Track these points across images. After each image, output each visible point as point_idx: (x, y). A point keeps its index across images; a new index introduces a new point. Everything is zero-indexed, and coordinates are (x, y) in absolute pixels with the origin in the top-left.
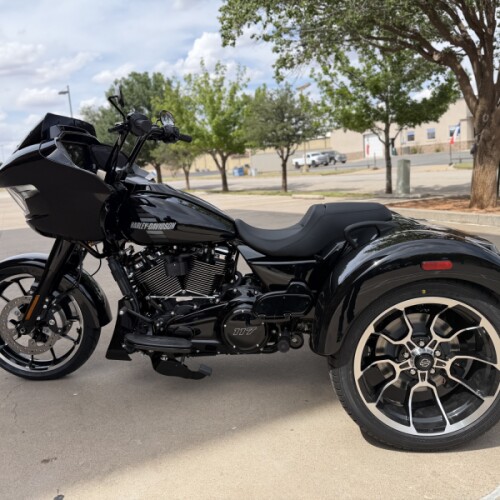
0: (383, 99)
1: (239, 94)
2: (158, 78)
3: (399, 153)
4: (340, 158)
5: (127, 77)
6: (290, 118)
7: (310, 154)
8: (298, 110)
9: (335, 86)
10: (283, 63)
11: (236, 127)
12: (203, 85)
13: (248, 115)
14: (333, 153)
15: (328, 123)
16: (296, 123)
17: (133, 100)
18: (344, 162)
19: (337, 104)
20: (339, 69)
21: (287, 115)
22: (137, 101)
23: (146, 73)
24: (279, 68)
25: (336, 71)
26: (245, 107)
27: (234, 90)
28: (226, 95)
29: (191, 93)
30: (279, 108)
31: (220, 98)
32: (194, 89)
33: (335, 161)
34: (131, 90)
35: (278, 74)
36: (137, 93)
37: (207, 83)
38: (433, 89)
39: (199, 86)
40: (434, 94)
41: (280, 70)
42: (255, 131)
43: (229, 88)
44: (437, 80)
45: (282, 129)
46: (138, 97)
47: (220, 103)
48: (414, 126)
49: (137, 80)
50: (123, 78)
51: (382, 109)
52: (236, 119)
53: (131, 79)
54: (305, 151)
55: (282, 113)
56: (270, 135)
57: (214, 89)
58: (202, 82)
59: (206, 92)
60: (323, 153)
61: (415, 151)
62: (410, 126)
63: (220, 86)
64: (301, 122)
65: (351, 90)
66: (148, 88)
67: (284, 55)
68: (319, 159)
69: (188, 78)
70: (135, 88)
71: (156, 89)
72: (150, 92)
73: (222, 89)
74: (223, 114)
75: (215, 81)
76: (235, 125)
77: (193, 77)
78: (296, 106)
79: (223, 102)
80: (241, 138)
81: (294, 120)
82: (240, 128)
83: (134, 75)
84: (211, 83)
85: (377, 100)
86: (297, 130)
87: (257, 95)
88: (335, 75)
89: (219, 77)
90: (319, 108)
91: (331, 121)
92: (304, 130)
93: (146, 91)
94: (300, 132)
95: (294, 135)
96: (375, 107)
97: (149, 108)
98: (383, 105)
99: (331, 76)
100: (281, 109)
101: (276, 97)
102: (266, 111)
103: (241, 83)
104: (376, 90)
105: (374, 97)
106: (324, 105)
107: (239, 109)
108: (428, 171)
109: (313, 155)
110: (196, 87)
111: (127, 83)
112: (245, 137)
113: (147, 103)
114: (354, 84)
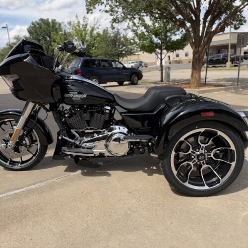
0: (160, 39)
1: (95, 32)
2: (54, 22)
3: (172, 63)
4: (145, 65)
5: (38, 21)
6: (119, 45)
7: (130, 62)
8: (123, 41)
9: (139, 32)
10: (114, 20)
11: (94, 48)
12: (77, 27)
13: (99, 43)
14: (141, 62)
15: (136, 48)
16: (122, 48)
17: (41, 32)
18: (146, 67)
19: (140, 40)
20: (140, 24)
21: (117, 43)
22: (44, 33)
23: (48, 19)
24: (112, 23)
25: (139, 25)
26: (98, 38)
27: (93, 30)
28: (89, 32)
29: (71, 30)
30: (114, 40)
31: (86, 34)
32: (73, 29)
33: (142, 66)
34: (41, 28)
35: (112, 26)
36: (44, 29)
37: (79, 26)
38: (181, 35)
39: (75, 27)
40: (181, 37)
41: (113, 24)
42: (102, 51)
43: (90, 29)
44: (182, 31)
45: (115, 50)
46: (44, 32)
47: (86, 36)
48: (173, 52)
49: (43, 23)
50: (36, 21)
51: (159, 43)
52: (94, 44)
53: (40, 22)
54: (128, 61)
55: (115, 43)
56: (110, 53)
57: (83, 29)
58: (77, 25)
59: (79, 31)
60: (137, 62)
61: (179, 62)
62: (171, 52)
63: (85, 28)
64: (124, 47)
65: (146, 34)
66: (49, 27)
67: (115, 17)
68: (135, 65)
69: (70, 23)
70: (42, 27)
71: (53, 28)
72: (50, 29)
73: (86, 29)
74: (87, 41)
75: (83, 25)
76: (93, 47)
77: (72, 23)
78: (122, 39)
79: (87, 36)
80: (96, 54)
81: (121, 46)
82: (95, 49)
83: (42, 20)
84: (81, 26)
85: (157, 39)
86: (122, 51)
87: (103, 33)
88: (139, 26)
89: (85, 23)
90: (132, 41)
91: (137, 48)
92: (125, 51)
93: (48, 28)
94: (124, 52)
95: (121, 53)
96: (156, 42)
97: (50, 37)
98: (159, 41)
99: (137, 27)
100: (115, 40)
101: (112, 35)
102: (108, 41)
103: (96, 27)
104: (157, 35)
105: (156, 37)
106: (134, 40)
107: (95, 40)
108: (183, 72)
109: (132, 63)
110: (74, 28)
111: (38, 24)
112: (98, 54)
113: (49, 34)
114: (147, 31)
